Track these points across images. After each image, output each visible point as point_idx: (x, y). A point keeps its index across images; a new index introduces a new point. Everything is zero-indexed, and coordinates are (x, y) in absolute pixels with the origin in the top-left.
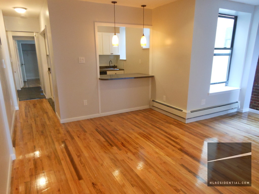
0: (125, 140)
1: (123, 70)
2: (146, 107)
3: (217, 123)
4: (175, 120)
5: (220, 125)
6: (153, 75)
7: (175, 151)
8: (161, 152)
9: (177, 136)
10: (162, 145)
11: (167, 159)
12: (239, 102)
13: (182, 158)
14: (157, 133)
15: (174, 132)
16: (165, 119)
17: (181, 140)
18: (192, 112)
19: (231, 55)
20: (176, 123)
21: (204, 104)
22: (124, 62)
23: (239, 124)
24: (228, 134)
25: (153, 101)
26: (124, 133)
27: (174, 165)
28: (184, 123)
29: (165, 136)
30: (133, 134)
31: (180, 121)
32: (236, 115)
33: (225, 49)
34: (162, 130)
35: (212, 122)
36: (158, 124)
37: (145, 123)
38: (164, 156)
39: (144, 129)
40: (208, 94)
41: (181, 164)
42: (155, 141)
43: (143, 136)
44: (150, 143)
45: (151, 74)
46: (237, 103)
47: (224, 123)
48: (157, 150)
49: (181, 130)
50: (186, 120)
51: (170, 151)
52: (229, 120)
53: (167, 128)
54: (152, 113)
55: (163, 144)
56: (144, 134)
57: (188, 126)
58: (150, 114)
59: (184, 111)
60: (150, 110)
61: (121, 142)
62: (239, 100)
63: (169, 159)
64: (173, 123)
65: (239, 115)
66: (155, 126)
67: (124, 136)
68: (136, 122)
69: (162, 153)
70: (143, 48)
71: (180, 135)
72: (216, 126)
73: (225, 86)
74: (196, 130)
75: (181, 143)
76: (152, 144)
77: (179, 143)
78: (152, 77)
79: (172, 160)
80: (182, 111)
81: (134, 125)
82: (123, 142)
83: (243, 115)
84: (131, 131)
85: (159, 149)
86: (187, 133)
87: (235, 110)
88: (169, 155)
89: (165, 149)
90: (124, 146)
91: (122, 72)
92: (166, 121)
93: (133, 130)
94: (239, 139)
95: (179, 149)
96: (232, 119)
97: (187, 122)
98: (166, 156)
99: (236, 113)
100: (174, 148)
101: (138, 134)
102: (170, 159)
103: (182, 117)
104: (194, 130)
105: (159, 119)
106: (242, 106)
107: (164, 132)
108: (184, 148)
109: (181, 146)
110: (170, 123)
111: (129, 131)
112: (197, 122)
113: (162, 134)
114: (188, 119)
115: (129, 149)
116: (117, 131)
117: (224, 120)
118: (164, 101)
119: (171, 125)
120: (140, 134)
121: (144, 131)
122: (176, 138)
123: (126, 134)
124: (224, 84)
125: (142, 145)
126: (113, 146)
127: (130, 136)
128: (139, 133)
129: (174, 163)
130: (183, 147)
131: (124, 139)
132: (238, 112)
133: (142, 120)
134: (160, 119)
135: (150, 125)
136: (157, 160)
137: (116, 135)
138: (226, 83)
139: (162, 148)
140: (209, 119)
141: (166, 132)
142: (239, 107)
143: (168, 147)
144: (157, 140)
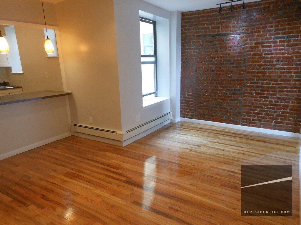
0: (47, 189)
1: (21, 87)
2: (67, 134)
3: (156, 139)
4: (110, 146)
5: (160, 141)
6: (70, 92)
7: (121, 186)
8: (103, 193)
9: (118, 165)
10: (102, 183)
11: (115, 200)
12: (171, 112)
13: (132, 193)
14: (91, 168)
15: (112, 161)
16: (96, 147)
17: (123, 169)
18: (128, 132)
19: (156, 63)
20: (111, 149)
21: (139, 120)
22: (20, 76)
23: (177, 136)
24: (171, 150)
25: (75, 125)
26: (42, 180)
27: (125, 205)
28: (121, 147)
29: (103, 169)
30: (56, 177)
31: (115, 145)
32: (170, 126)
33: (149, 56)
34: (96, 161)
35: (150, 139)
36: (89, 155)
37: (70, 158)
38: (109, 197)
39: (72, 166)
40: (142, 108)
41: (133, 201)
42: (91, 179)
43: (73, 176)
44: (86, 184)
45: (66, 90)
46: (169, 114)
47: (163, 138)
48: (98, 191)
49: (120, 157)
50: (123, 143)
51: (115, 187)
52: (166, 134)
53: (102, 157)
54: (77, 142)
55: (103, 180)
56: (74, 173)
57: (126, 149)
58: (75, 143)
59: (119, 132)
60: (73, 138)
61: (41, 194)
62: (170, 111)
63: (116, 200)
64: (108, 149)
65: (173, 126)
66: (85, 158)
67: (43, 183)
68: (57, 159)
69: (105, 194)
70: (49, 56)
71: (120, 163)
72: (156, 143)
73: (155, 97)
74: (138, 152)
75: (125, 174)
76: (88, 185)
77: (123, 174)
78: (69, 94)
79: (121, 199)
80: (117, 132)
81: (54, 163)
82: (43, 194)
83: (176, 126)
84: (53, 173)
85: (100, 188)
86: (128, 159)
87: (169, 122)
88: (115, 193)
89: (107, 186)
90: (48, 200)
91: (19, 91)
92: (98, 149)
93: (55, 171)
94: (183, 153)
95: (125, 183)
96: (169, 132)
97: (124, 144)
98: (112, 197)
99: (169, 125)
100: (118, 182)
101: (64, 176)
102: (118, 199)
103: (117, 140)
104: (135, 153)
105: (87, 148)
106: (174, 117)
107: (100, 164)
108: (131, 179)
109: (126, 177)
110: (104, 150)
111: (50, 174)
112: (135, 142)
113: (98, 167)
114: (124, 141)
115: (56, 202)
116: (30, 179)
117: (162, 134)
118: (91, 124)
119: (107, 153)
120: (67, 175)
121: (72, 169)
122: (117, 168)
123: (45, 181)
124: (154, 95)
125: (75, 191)
126: (29, 205)
127: (53, 181)
128: (66, 173)
129: (124, 203)
130: (129, 178)
131: (45, 188)
132: (171, 123)
133: (65, 154)
134: (89, 148)
135: (79, 159)
136: (102, 206)
137: (30, 185)
138: (156, 93)
139: (103, 187)
140: (147, 136)
141: (103, 164)
142: (172, 117)
143: (110, 183)
144: (94, 177)
